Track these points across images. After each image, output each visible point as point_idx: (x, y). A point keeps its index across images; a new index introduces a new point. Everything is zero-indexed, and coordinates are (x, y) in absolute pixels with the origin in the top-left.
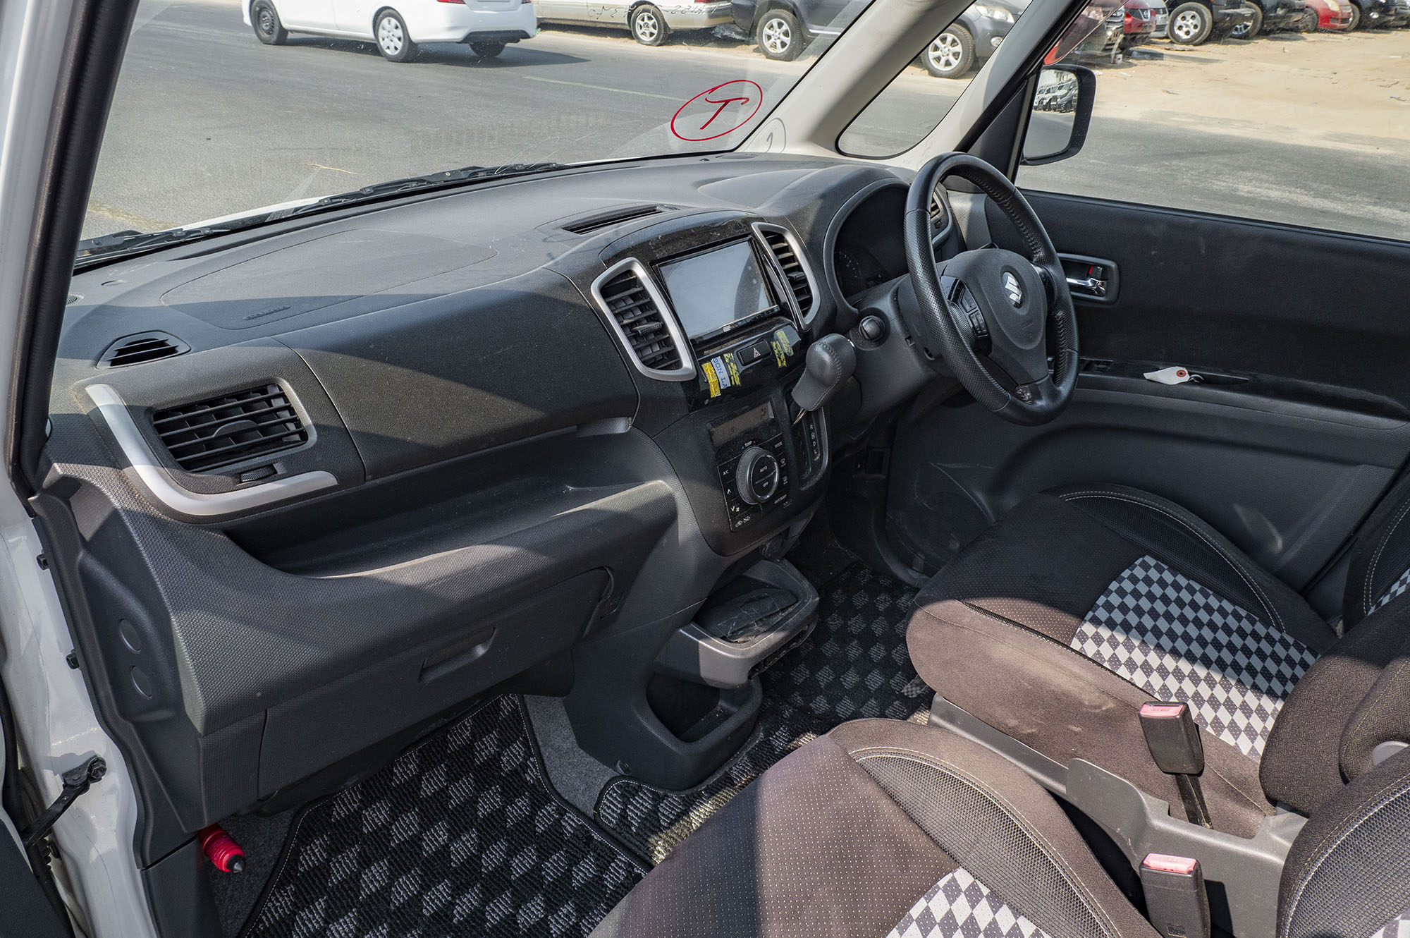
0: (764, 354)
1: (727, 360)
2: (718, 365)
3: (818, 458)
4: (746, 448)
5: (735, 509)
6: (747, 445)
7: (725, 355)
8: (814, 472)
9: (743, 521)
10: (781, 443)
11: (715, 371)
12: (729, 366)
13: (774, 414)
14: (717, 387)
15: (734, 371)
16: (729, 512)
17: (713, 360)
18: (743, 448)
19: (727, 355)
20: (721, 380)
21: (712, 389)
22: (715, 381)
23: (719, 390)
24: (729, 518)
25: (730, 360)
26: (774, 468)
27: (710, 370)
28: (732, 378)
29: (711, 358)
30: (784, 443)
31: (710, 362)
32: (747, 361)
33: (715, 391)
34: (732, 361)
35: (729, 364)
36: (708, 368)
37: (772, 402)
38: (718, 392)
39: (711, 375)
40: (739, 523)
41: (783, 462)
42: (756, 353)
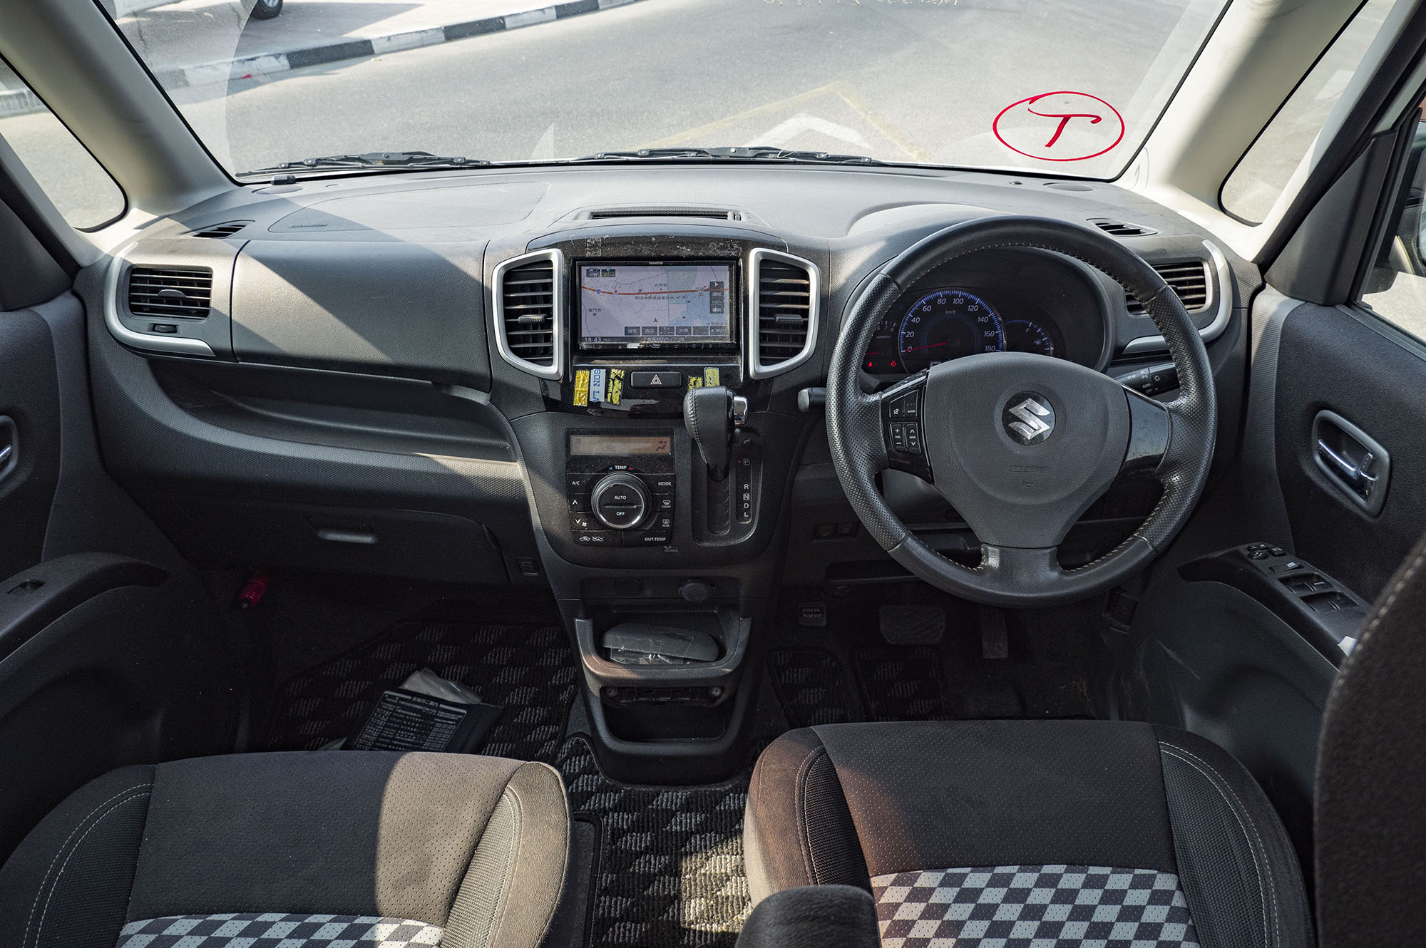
0: (666, 384)
1: (612, 376)
2: (597, 377)
3: (747, 522)
4: (615, 470)
5: (581, 523)
6: (618, 467)
7: (613, 370)
8: (734, 534)
9: (592, 538)
10: (669, 484)
11: (589, 382)
12: (611, 382)
13: (672, 451)
14: (585, 398)
15: (616, 389)
16: (572, 521)
17: (593, 371)
18: (611, 468)
19: (615, 371)
20: (594, 392)
21: (577, 397)
22: (585, 391)
23: (586, 401)
24: (572, 528)
25: (617, 377)
26: (638, 502)
27: (584, 380)
28: (609, 395)
29: (593, 368)
30: (674, 484)
31: (588, 372)
32: (640, 385)
33: (580, 400)
34: (619, 379)
35: (613, 380)
36: (582, 377)
37: (672, 438)
38: (583, 403)
39: (582, 384)
40: (585, 538)
41: (667, 503)
42: (656, 381)
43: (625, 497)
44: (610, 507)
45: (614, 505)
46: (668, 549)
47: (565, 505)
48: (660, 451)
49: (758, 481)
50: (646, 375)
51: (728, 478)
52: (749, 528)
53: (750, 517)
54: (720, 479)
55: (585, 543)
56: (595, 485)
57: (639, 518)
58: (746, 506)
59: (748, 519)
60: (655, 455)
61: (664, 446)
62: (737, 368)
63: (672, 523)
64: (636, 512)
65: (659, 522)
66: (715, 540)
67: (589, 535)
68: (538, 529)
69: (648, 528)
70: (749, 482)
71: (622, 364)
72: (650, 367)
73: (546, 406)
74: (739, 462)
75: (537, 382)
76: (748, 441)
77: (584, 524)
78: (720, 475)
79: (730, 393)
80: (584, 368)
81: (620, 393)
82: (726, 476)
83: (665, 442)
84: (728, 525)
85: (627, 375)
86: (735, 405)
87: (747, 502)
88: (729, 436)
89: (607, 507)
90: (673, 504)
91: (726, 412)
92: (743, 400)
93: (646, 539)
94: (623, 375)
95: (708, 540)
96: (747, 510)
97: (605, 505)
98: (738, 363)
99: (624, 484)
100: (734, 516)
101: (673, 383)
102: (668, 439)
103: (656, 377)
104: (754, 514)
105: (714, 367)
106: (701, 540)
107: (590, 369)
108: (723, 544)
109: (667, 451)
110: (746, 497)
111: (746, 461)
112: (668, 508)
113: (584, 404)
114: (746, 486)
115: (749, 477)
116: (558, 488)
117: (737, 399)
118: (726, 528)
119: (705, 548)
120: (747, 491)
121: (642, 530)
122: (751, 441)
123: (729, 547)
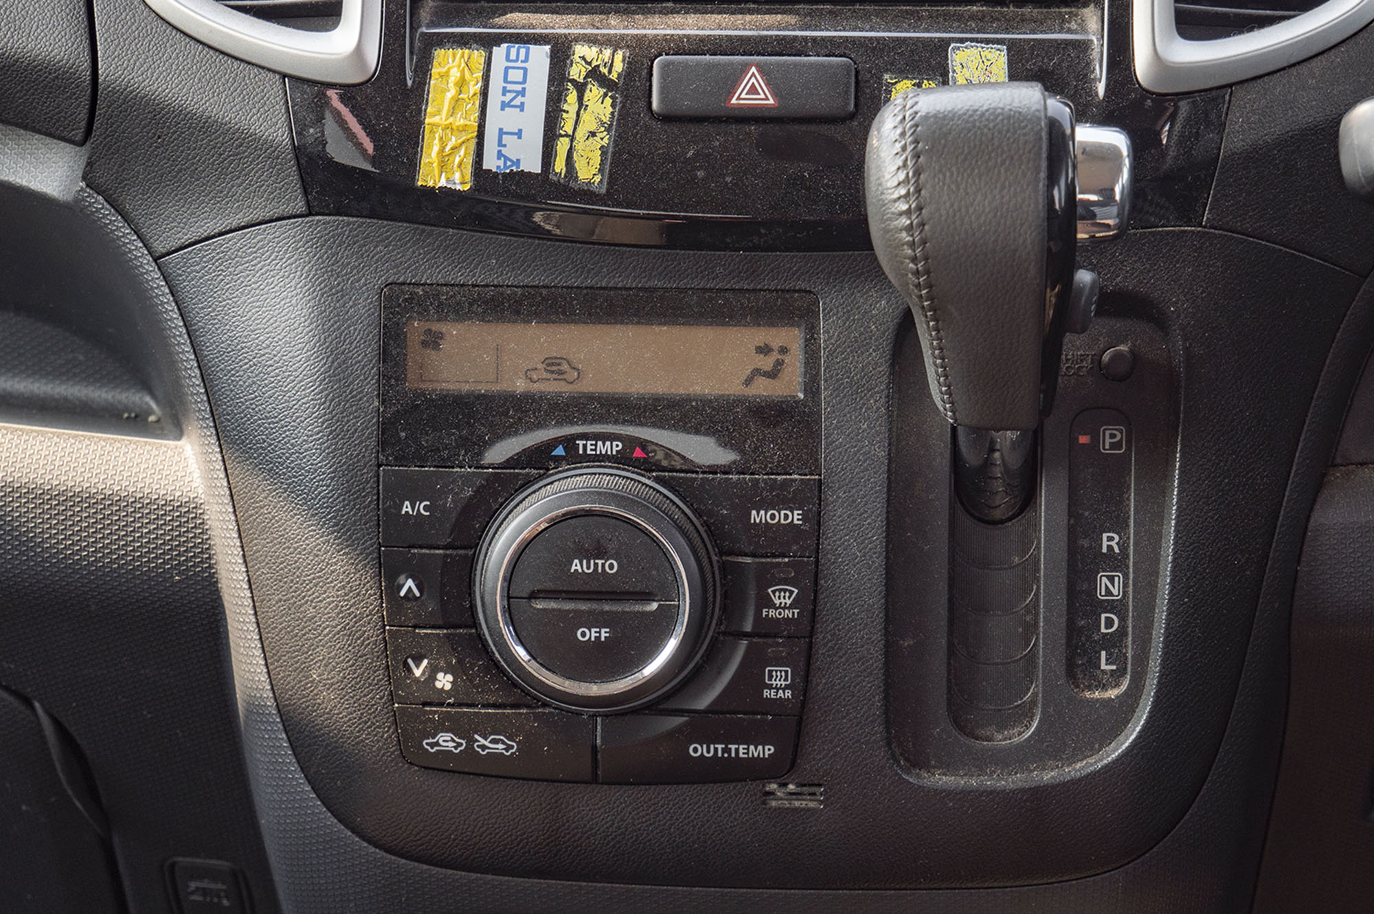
0: (794, 105)
1: (577, 71)
2: (515, 75)
3: (1112, 693)
5: (431, 674)
6: (588, 445)
7: (580, 50)
8: (1057, 741)
9: (470, 741)
10: (796, 517)
11: (484, 93)
12: (572, 97)
13: (812, 387)
14: (464, 156)
15: (589, 122)
16: (396, 670)
17: (499, 52)
18: (560, 451)
19: (589, 52)
20: (501, 131)
21: (431, 153)
22: (464, 129)
23: (468, 170)
24: (392, 698)
25: (594, 74)
26: (668, 589)
27: (462, 84)
28: (562, 146)
29: (498, 40)
30: (816, 520)
31: (478, 56)
32: (686, 105)
33: (443, 166)
34: (604, 81)
35: (581, 88)
36: (455, 75)
37: (812, 331)
38: (457, 177)
39: (457, 101)
40: (446, 741)
41: (783, 601)
42: (753, 90)
43: (611, 566)
44: (553, 605)
45: (571, 595)
46: (782, 795)
47: (369, 600)
48: (763, 389)
49: (1160, 518)
50: (709, 67)
51: (1036, 509)
52: (1123, 710)
53: (1121, 672)
54: (998, 514)
55: (441, 765)
56: (492, 515)
57: (671, 646)
58: (1109, 623)
59: (1117, 675)
60: (739, 401)
61: (779, 363)
62: (1083, 46)
63: (804, 683)
64: (658, 628)
65: (751, 677)
66: (982, 762)
67: (461, 728)
68: (255, 709)
69: (704, 702)
70: (1120, 525)
71: (616, 26)
72: (729, 38)
73: (306, 192)
74: (1084, 439)
75: (274, 91)
76: (1123, 348)
77: (444, 681)
78: (1001, 500)
79: (1058, 108)
80: (463, 41)
81: (604, 139)
82: (1027, 500)
83: (784, 350)
84: (1033, 703)
85: (638, 70)
86: (1080, 157)
87: (1112, 607)
88: (1051, 297)
89: (539, 605)
90: (810, 602)
91: (1042, 185)
92: (1115, 139)
93: (698, 750)
94: (619, 66)
95: (949, 767)
96: (1113, 643)
97: (533, 596)
98: (1084, 30)
99: (612, 509)
100: (1061, 670)
101: (821, 101)
102: (791, 337)
103: (753, 77)
104: (1142, 660)
105: (987, 41)
106: (918, 762)
107: (487, 43)
108: (1013, 781)
109: (791, 385)
110: (1109, 586)
111: (1111, 438)
112: (787, 620)
113: (459, 179)
114: (1109, 541)
115: (1121, 502)
116: (345, 532)
117: (1087, 134)
118: (1025, 714)
119: (937, 792)
120: (1115, 562)
121: (681, 712)
122: (1131, 351)
123: (1039, 794)
